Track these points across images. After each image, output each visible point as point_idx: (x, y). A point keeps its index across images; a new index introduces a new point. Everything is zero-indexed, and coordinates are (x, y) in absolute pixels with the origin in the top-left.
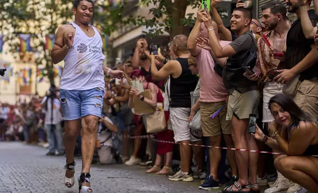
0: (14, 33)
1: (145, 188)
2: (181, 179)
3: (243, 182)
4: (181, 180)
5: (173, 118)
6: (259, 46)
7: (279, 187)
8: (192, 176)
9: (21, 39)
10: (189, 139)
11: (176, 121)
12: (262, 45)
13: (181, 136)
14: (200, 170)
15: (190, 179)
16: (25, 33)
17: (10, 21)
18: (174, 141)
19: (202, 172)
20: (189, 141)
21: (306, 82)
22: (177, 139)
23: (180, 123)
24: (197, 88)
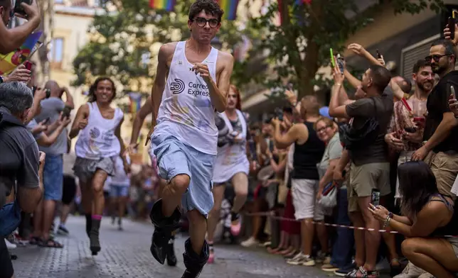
0: (124, 90)
1: (266, 272)
2: (301, 262)
3: (370, 267)
4: (301, 264)
5: (295, 191)
6: (395, 109)
7: (410, 274)
8: (315, 259)
9: (131, 98)
10: (311, 216)
11: (299, 195)
12: (400, 107)
13: (303, 212)
14: (324, 254)
15: (311, 263)
16: (135, 92)
17: (119, 76)
18: (294, 218)
19: (327, 256)
20: (312, 219)
21: (441, 154)
22: (299, 215)
23: (302, 197)
24: (324, 158)
